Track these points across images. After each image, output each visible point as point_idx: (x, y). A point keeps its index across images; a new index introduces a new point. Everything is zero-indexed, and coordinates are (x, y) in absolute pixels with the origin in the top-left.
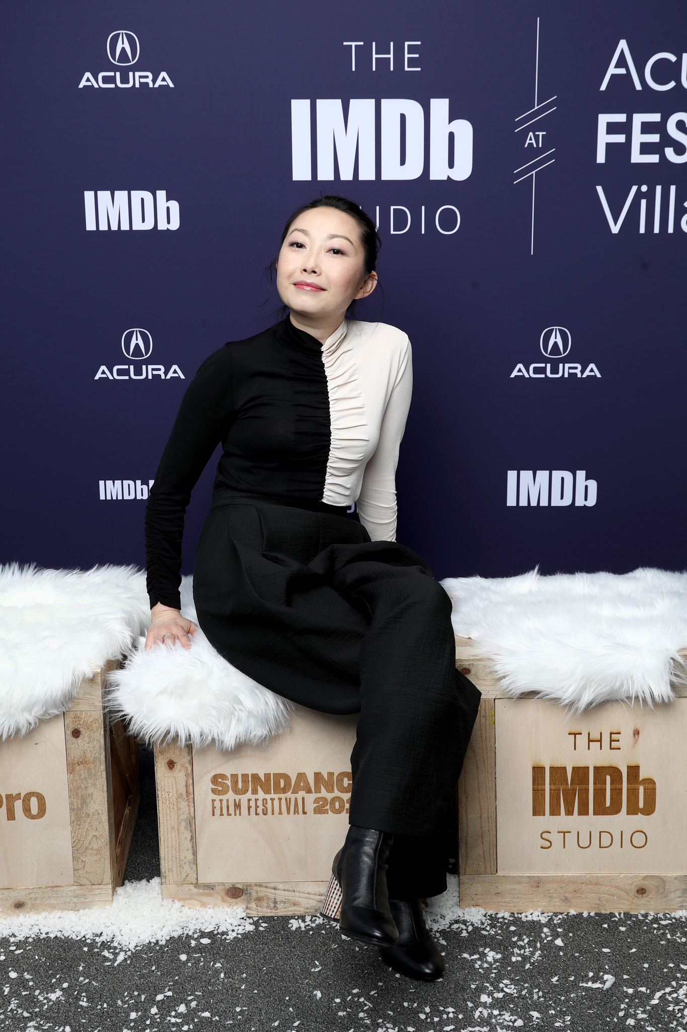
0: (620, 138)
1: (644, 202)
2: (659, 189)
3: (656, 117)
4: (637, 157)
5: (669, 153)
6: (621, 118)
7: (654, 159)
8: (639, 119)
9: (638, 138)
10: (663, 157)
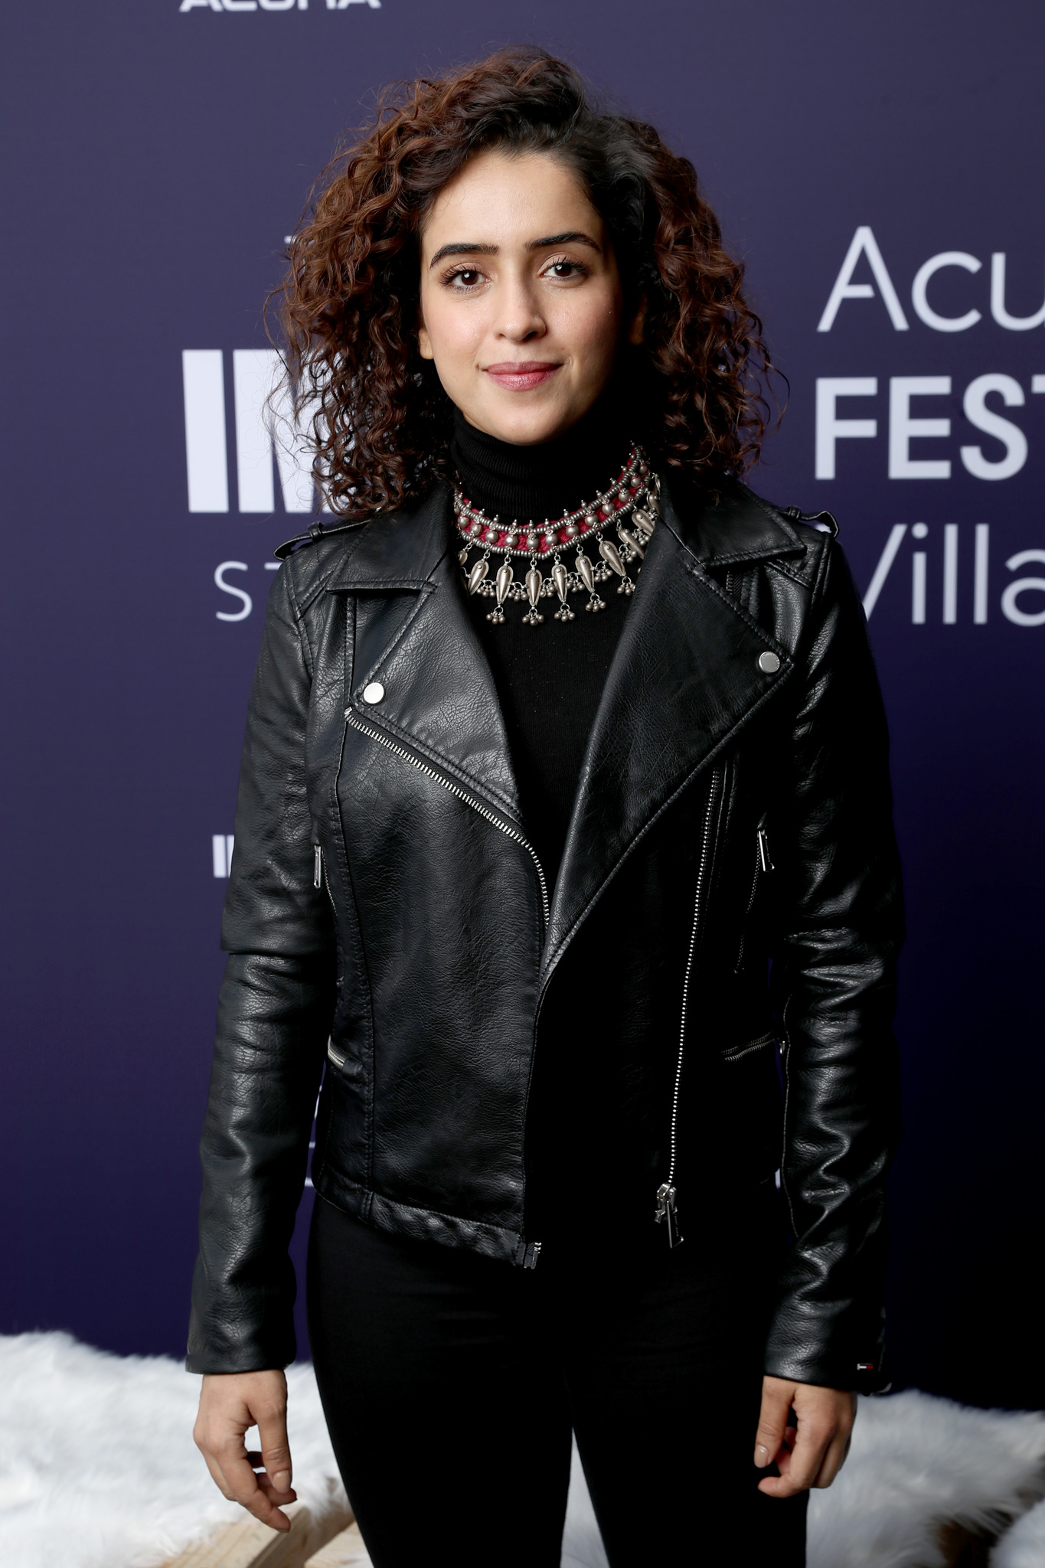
0: (866, 428)
1: (920, 560)
2: (951, 532)
3: (940, 385)
4: (901, 467)
5: (972, 458)
6: (866, 386)
7: (939, 470)
8: (902, 389)
9: (903, 428)
10: (958, 467)
